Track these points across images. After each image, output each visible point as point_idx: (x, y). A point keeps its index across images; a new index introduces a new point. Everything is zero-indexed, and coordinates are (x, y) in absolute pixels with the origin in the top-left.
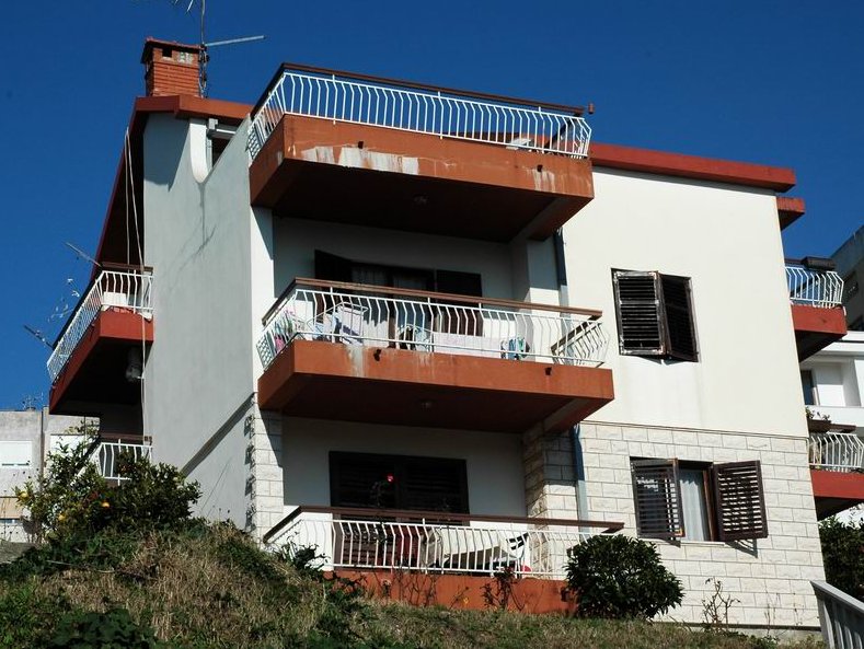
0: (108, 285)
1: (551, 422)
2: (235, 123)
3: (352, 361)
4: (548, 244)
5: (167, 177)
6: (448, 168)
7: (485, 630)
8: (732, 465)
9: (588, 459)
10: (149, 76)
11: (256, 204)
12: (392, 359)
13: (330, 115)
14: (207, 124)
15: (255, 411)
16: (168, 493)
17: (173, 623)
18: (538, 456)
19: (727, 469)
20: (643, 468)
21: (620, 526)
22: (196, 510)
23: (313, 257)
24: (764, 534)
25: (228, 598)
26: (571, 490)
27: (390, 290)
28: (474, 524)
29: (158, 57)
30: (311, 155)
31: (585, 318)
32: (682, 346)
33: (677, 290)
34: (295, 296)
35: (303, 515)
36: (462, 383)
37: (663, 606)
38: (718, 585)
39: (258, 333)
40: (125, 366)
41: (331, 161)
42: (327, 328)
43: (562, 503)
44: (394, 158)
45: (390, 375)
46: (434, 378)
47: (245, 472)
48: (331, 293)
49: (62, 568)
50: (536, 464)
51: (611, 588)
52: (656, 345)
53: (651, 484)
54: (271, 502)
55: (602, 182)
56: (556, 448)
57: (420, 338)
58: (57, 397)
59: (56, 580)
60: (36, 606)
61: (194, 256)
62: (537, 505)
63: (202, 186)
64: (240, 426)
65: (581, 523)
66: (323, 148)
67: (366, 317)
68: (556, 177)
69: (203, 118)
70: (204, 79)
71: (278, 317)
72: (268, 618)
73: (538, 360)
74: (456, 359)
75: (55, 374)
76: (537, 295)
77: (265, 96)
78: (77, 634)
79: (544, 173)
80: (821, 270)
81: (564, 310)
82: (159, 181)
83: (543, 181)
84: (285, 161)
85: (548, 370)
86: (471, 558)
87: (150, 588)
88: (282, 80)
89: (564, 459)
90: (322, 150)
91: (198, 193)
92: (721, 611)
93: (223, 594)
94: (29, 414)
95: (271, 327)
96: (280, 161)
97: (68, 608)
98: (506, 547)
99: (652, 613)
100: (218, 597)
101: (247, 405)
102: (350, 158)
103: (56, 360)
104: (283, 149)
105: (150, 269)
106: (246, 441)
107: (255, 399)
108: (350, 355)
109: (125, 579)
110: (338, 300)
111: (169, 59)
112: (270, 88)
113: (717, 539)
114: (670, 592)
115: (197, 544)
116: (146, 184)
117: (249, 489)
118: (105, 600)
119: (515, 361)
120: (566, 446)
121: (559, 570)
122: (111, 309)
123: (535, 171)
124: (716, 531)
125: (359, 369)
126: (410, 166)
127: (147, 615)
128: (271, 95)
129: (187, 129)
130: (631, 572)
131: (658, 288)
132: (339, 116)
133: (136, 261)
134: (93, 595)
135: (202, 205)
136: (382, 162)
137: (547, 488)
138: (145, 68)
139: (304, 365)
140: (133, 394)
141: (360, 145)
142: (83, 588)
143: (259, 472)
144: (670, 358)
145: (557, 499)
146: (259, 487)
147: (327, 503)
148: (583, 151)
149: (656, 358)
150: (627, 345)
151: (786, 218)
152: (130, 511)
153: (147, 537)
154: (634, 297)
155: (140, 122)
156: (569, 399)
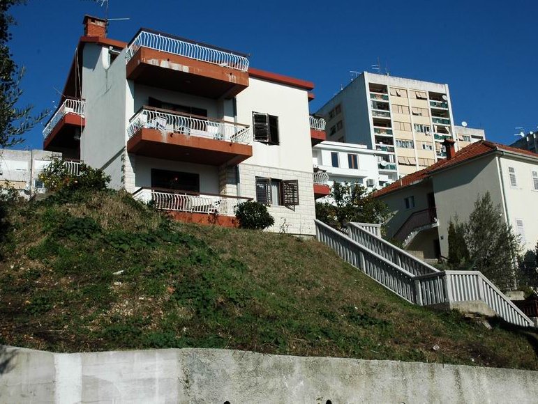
0: (69, 105)
1: (229, 163)
2: (121, 49)
3: (163, 137)
4: (231, 101)
5: (92, 66)
6: (199, 71)
7: (210, 231)
8: (288, 181)
9: (241, 176)
10: (86, 29)
11: (128, 78)
12: (177, 137)
13: (158, 48)
14: (109, 48)
15: (126, 153)
16: (100, 179)
17: (108, 223)
18: (224, 174)
19: (287, 182)
20: (260, 180)
21: (253, 199)
22: (109, 186)
23: (148, 98)
24: (298, 204)
25: (128, 215)
26: (235, 186)
27: (174, 112)
28: (201, 196)
29: (90, 22)
30: (150, 62)
31: (244, 127)
32: (275, 140)
33: (274, 120)
34: (143, 112)
35: (143, 190)
36: (201, 147)
37: (267, 226)
38: (285, 220)
39: (128, 125)
40: (74, 134)
41: (157, 65)
42: (153, 125)
43: (232, 190)
44: (180, 66)
45: (176, 143)
46: (191, 145)
47: (121, 174)
48: (156, 112)
49: (66, 202)
50: (224, 177)
51: (251, 219)
52: (266, 139)
53: (261, 186)
54: (130, 185)
55: (252, 81)
57: (186, 131)
58: (47, 144)
59: (65, 206)
60: (58, 215)
61: (103, 96)
62: (223, 191)
63: (107, 71)
64: (119, 158)
65: (238, 198)
67: (168, 122)
68: (236, 77)
69: (108, 46)
70: (106, 32)
71: (135, 121)
72: (141, 223)
73: (226, 140)
74: (199, 138)
75: (46, 136)
76: (226, 118)
77: (134, 39)
78: (74, 225)
79: (232, 76)
80: (319, 118)
81: (236, 124)
82: (89, 67)
83: (232, 79)
84: (141, 63)
85: (231, 144)
86: (201, 208)
87: (99, 211)
88: (141, 34)
89: (233, 176)
90: (155, 60)
91: (105, 73)
92: (285, 229)
93: (126, 214)
94: (27, 152)
95: (132, 123)
96: (139, 63)
97: (70, 216)
98: (214, 204)
99: (264, 228)
100: (124, 215)
101: (123, 150)
102: (164, 64)
103: (46, 131)
104: (140, 59)
105: (84, 100)
106: (122, 163)
107: (126, 148)
108: (162, 134)
109: (89, 207)
110: (158, 114)
111: (94, 23)
112: (136, 36)
113: (282, 205)
114: (270, 221)
115: (114, 196)
116: (83, 68)
117: (123, 180)
118: (84, 214)
119: (218, 141)
120: (234, 171)
121: (231, 213)
122: (69, 113)
123: (229, 75)
124: (282, 202)
125: (165, 140)
126: (186, 69)
127: (99, 220)
128: (136, 39)
129: (101, 49)
130: (258, 214)
131: (267, 120)
132: (161, 49)
133: (79, 96)
134: (79, 212)
135: (107, 77)
136: (176, 67)
137: (227, 185)
138: (84, 26)
139: (145, 137)
140: (77, 144)
141: (168, 60)
142: (75, 210)
143: (126, 174)
144: (270, 144)
145: (230, 189)
146: (126, 180)
147: (150, 186)
148: (246, 69)
149: (266, 143)
150: (256, 138)
151: (310, 99)
152: (85, 184)
153: (95, 193)
154: (260, 122)
155: (82, 46)
156: (237, 155)
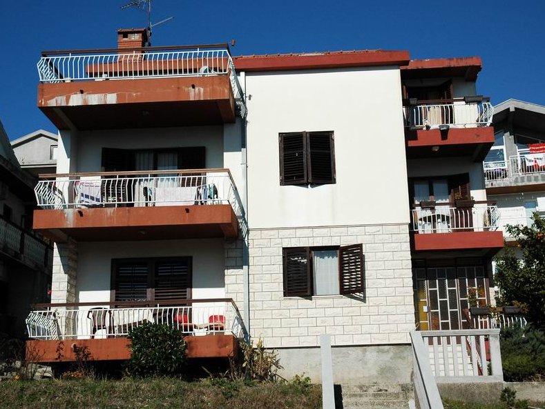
3: (66, 219)
4: (238, 124)
6: (135, 97)
9: (254, 252)
11: (61, 129)
12: (90, 214)
26: (241, 271)
29: (121, 39)
30: (53, 103)
36: (132, 224)
41: (64, 104)
43: (235, 280)
44: (102, 96)
45: (89, 224)
46: (115, 223)
52: (303, 177)
56: (234, 247)
66: (60, 97)
68: (204, 90)
74: (129, 210)
79: (197, 89)
83: (196, 94)
85: (188, 210)
89: (238, 253)
90: (59, 98)
102: (76, 100)
108: (66, 215)
111: (126, 39)
123: (191, 88)
125: (70, 223)
126: (112, 99)
131: (306, 141)
136: (94, 100)
137: (226, 271)
141: (82, 92)
143: (53, 278)
144: (315, 183)
145: (232, 277)
146: (54, 286)
149: (305, 185)
150: (286, 179)
154: (293, 149)
